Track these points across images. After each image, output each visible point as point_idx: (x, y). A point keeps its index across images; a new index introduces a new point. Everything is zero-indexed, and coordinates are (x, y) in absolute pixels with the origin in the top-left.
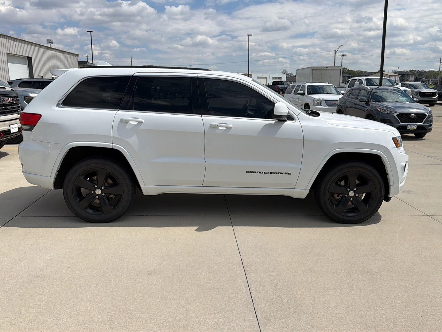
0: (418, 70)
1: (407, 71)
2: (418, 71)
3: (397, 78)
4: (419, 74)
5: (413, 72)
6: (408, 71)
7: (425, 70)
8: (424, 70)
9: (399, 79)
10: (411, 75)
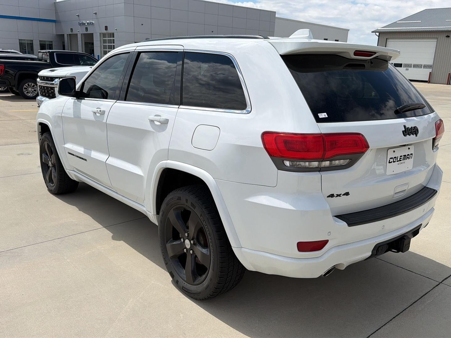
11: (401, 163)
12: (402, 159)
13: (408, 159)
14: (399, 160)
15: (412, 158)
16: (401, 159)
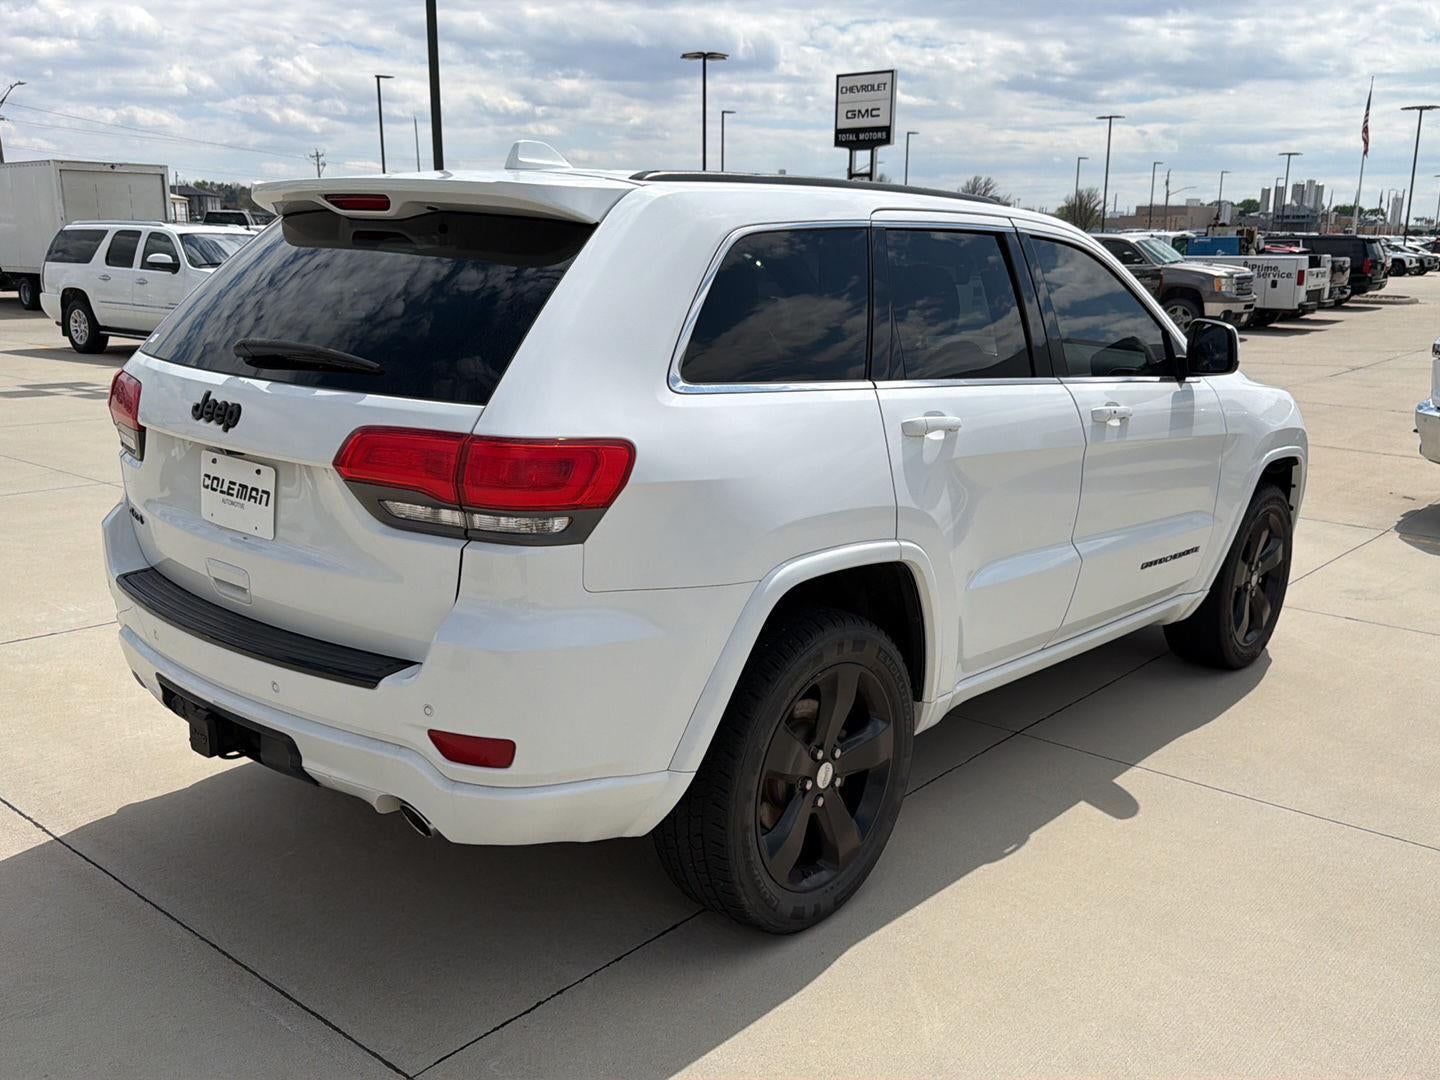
0: (220, 183)
1: (187, 185)
2: (220, 186)
3: (178, 206)
4: (227, 196)
5: (207, 187)
6: (191, 184)
7: (243, 185)
8: (238, 185)
9: (184, 209)
10: (209, 199)
11: (233, 503)
12: (235, 492)
13: (253, 500)
14: (225, 489)
15: (267, 505)
16: (231, 491)
